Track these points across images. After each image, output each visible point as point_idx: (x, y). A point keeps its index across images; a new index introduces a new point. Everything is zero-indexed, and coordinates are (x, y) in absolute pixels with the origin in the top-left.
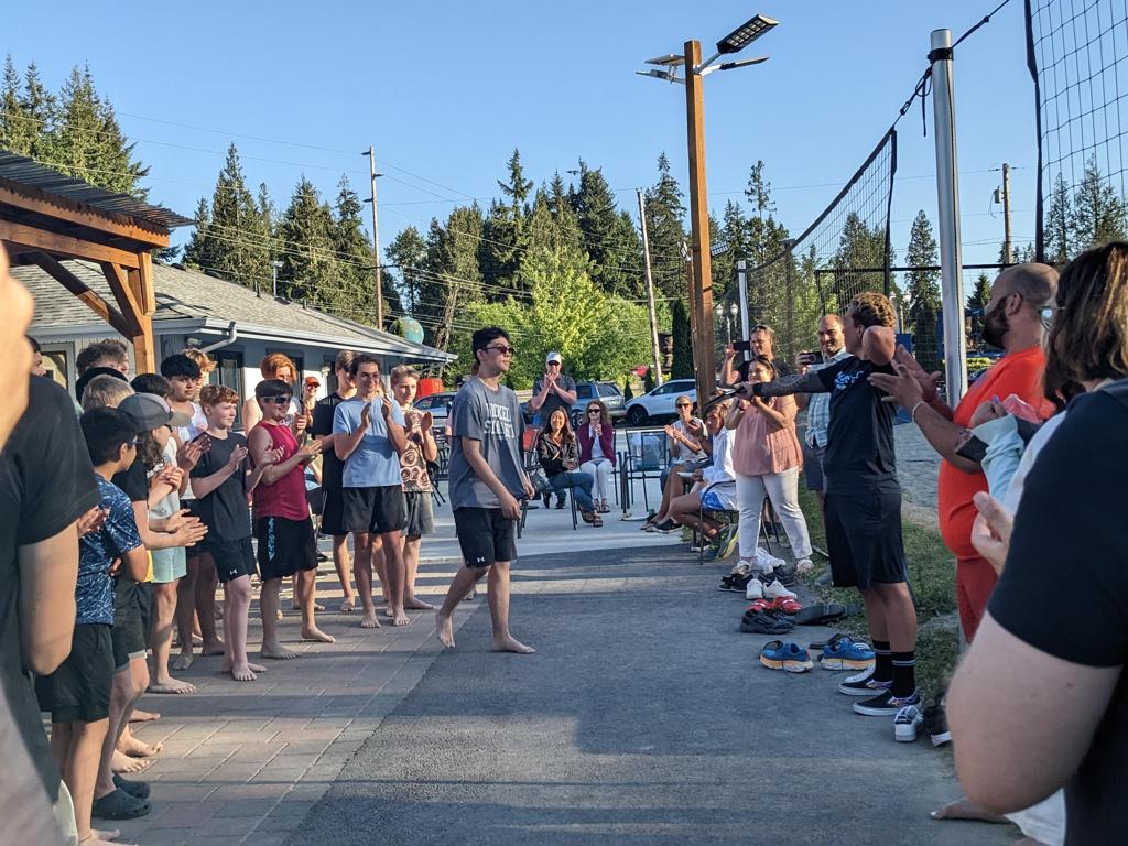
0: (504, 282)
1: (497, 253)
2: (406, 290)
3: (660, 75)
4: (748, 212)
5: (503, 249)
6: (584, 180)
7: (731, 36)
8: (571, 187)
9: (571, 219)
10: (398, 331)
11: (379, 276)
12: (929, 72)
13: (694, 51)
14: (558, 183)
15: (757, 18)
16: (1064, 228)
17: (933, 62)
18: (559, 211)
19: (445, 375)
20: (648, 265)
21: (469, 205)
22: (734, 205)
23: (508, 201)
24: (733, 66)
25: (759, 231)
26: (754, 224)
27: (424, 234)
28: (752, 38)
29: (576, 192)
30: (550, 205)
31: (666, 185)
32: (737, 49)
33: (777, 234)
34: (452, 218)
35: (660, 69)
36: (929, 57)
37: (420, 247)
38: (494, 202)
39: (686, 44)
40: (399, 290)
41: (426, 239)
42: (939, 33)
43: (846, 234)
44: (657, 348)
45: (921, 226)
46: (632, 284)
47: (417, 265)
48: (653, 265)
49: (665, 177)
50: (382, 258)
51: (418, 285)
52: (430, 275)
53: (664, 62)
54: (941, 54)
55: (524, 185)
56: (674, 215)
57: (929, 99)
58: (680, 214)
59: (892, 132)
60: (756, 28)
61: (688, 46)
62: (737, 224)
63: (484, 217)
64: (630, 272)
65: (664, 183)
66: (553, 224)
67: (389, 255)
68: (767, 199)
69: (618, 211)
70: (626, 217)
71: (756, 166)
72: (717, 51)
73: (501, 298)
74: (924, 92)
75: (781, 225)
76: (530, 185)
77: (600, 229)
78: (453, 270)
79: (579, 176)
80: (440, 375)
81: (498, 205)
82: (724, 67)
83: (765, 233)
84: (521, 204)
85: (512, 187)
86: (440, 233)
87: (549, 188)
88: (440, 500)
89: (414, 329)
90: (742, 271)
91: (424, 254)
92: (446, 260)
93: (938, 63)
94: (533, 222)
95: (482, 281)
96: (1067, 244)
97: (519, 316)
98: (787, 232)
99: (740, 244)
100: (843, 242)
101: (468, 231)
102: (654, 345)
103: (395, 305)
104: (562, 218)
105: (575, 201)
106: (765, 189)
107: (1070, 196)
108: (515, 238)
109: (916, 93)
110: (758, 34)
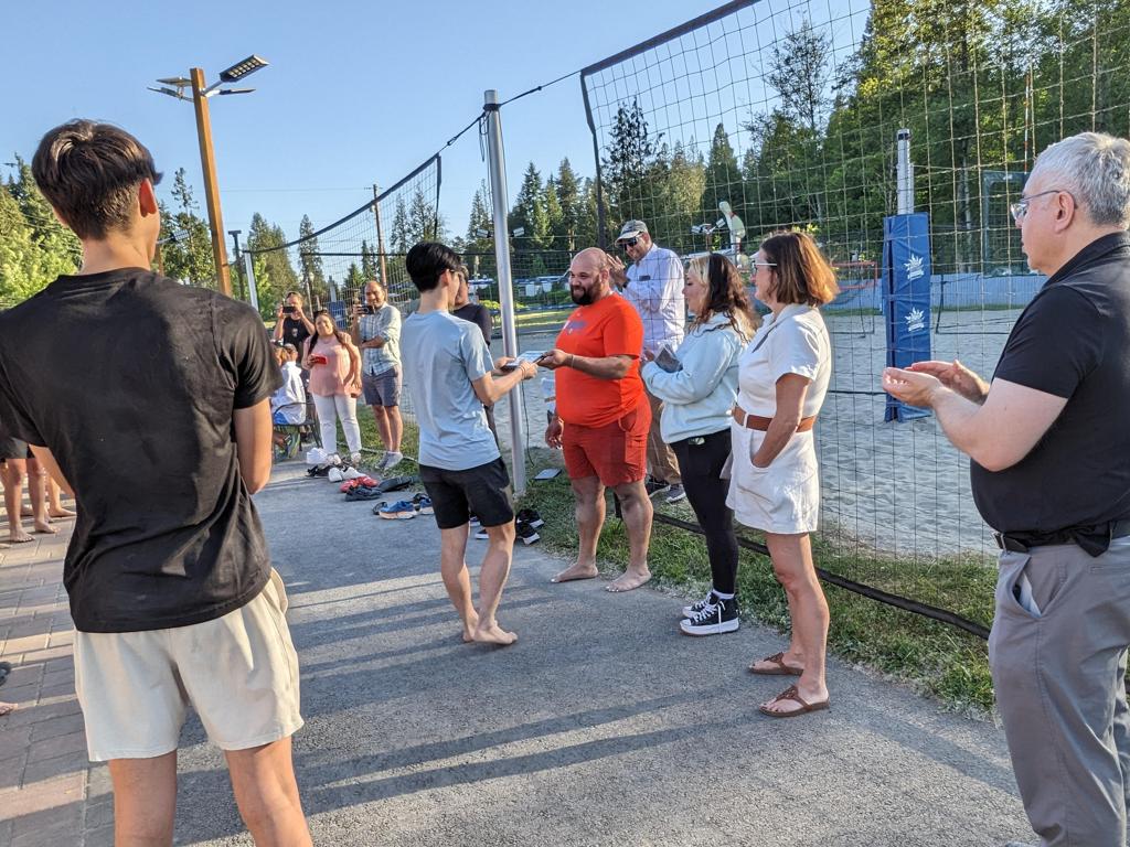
3: (170, 92)
4: (177, 209)
6: (21, 172)
7: (231, 69)
8: (11, 178)
12: (483, 115)
13: (199, 77)
15: (252, 57)
17: (485, 111)
18: (2, 198)
24: (229, 92)
25: (186, 223)
26: (181, 218)
28: (248, 72)
29: (16, 182)
32: (235, 80)
35: (170, 87)
36: (483, 108)
42: (491, 93)
45: (306, 226)
53: (172, 82)
54: (492, 107)
59: (437, 157)
60: (250, 65)
61: (193, 72)
68: (190, 199)
71: (176, 171)
72: (219, 79)
77: (43, 215)
79: (15, 166)
82: (223, 93)
90: (247, 252)
93: (489, 111)
96: (406, 243)
105: (15, 190)
106: (186, 191)
107: (407, 210)
110: (252, 70)
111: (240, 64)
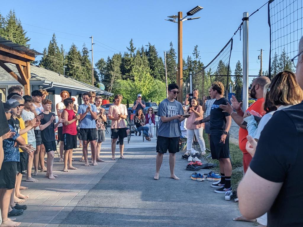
0: (127, 74)
1: (126, 67)
2: (100, 75)
3: (171, 20)
4: (193, 59)
5: (127, 66)
6: (150, 48)
7: (190, 11)
8: (146, 50)
9: (146, 58)
10: (98, 86)
11: (93, 71)
12: (242, 24)
13: (180, 14)
14: (143, 48)
15: (198, 6)
16: (276, 67)
17: (243, 21)
18: (143, 56)
19: (110, 99)
20: (166, 72)
21: (118, 53)
22: (189, 57)
23: (129, 53)
24: (191, 19)
25: (196, 64)
26: (195, 62)
27: (106, 60)
28: (196, 12)
29: (147, 51)
30: (140, 54)
31: (172, 50)
32: (192, 15)
33: (201, 65)
34: (113, 56)
36: (242, 19)
37: (104, 64)
38: (125, 53)
39: (178, 12)
40: (98, 75)
41: (106, 62)
42: (245, 13)
43: (219, 66)
44: (168, 94)
45: (239, 65)
46: (162, 77)
47: (104, 69)
48: (167, 72)
49: (171, 48)
50: (94, 66)
51: (104, 74)
52: (107, 72)
53: (172, 17)
54: (245, 19)
55: (133, 49)
56: (174, 58)
57: (242, 31)
58: (175, 58)
59: (232, 39)
60: (197, 9)
61: (179, 13)
62: (190, 62)
63: (122, 57)
64: (161, 73)
65: (171, 50)
66: (141, 59)
67: (96, 66)
68: (198, 55)
69: (159, 57)
70: (161, 58)
71: (196, 46)
72: (186, 15)
73: (126, 79)
74: (241, 29)
75: (202, 63)
76: (135, 49)
77: (154, 61)
78: (113, 71)
79: (148, 47)
80: (109, 99)
81: (126, 54)
82: (188, 19)
83: (197, 64)
84: (133, 54)
85: (130, 49)
86: (110, 60)
87: (140, 49)
88: (107, 132)
89: (102, 86)
90: (191, 74)
91: (106, 66)
92: (111, 67)
93: (245, 21)
94: (136, 59)
95: (121, 74)
96: (277, 71)
97: (131, 84)
98: (203, 64)
99: (191, 67)
100: (218, 68)
101: (118, 60)
102: (167, 93)
103: (97, 79)
104: (144, 58)
105: (147, 54)
106: (198, 53)
107: (278, 58)
108: (131, 62)
109: (239, 29)
110: (198, 11)
111: (193, 9)
